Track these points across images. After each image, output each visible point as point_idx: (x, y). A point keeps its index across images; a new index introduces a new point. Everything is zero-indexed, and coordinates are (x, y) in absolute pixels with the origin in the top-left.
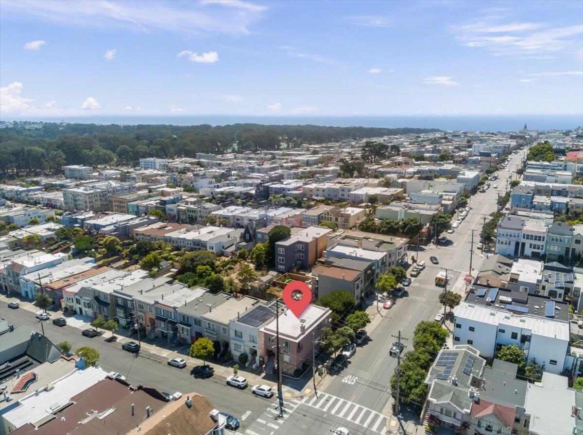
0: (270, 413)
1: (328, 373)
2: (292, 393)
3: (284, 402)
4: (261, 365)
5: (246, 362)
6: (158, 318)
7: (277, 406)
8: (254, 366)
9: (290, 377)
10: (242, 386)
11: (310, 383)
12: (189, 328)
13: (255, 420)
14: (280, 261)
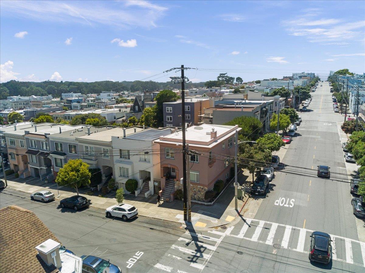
0: (177, 252)
1: (250, 197)
2: (207, 222)
3: (199, 236)
4: (156, 192)
5: (136, 189)
6: (29, 152)
7: (187, 241)
8: (146, 194)
9: (199, 202)
10: (129, 217)
11: (231, 208)
12: (62, 157)
13: (152, 267)
14: (168, 120)
